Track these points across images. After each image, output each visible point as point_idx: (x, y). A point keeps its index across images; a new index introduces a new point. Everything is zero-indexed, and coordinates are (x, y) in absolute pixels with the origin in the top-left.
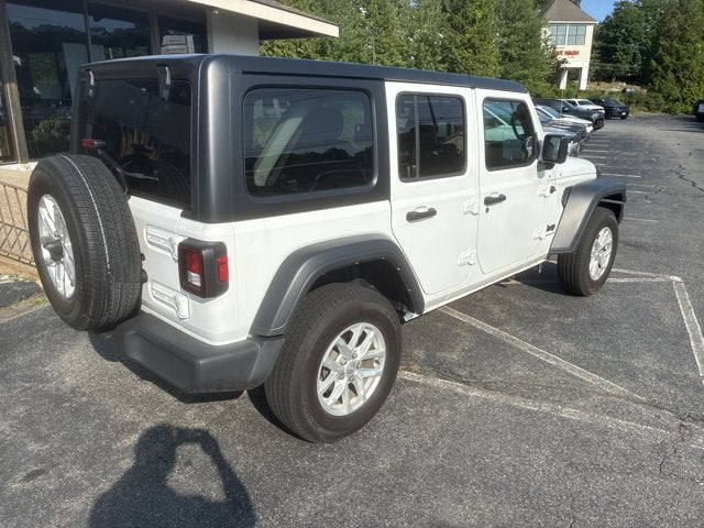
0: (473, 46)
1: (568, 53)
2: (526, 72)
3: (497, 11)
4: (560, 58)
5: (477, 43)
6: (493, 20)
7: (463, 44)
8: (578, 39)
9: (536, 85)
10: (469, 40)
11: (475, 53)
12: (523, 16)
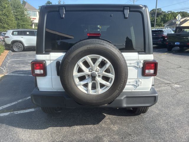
0: (6, 15)
1: (33, 19)
2: (24, 23)
3: (11, 5)
4: (32, 20)
5: (8, 14)
6: (11, 8)
7: (3, 14)
8: (35, 15)
9: (28, 27)
10: (5, 13)
11: (7, 17)
12: (20, 7)
